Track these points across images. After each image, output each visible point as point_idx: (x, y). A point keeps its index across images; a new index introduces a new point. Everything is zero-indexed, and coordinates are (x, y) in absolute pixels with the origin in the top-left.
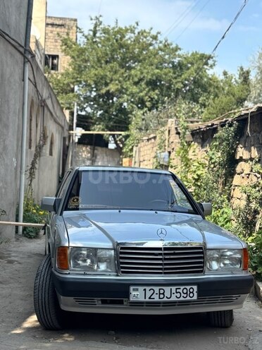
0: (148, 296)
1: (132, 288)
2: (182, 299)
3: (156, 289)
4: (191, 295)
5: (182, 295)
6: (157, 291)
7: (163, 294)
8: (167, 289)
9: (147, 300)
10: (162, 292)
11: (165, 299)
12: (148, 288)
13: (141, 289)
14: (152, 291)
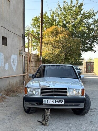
0: (48, 102)
1: (44, 100)
2: (59, 103)
3: (51, 100)
4: (62, 102)
5: (59, 102)
6: (51, 101)
7: (53, 102)
8: (54, 100)
9: (48, 103)
10: (53, 101)
11: (54, 103)
12: (48, 100)
13: (46, 100)
14: (50, 101)
